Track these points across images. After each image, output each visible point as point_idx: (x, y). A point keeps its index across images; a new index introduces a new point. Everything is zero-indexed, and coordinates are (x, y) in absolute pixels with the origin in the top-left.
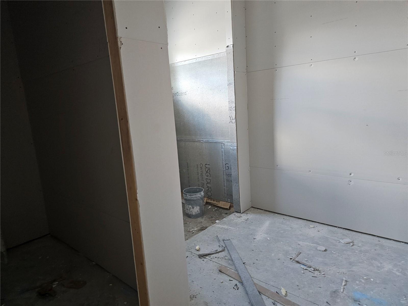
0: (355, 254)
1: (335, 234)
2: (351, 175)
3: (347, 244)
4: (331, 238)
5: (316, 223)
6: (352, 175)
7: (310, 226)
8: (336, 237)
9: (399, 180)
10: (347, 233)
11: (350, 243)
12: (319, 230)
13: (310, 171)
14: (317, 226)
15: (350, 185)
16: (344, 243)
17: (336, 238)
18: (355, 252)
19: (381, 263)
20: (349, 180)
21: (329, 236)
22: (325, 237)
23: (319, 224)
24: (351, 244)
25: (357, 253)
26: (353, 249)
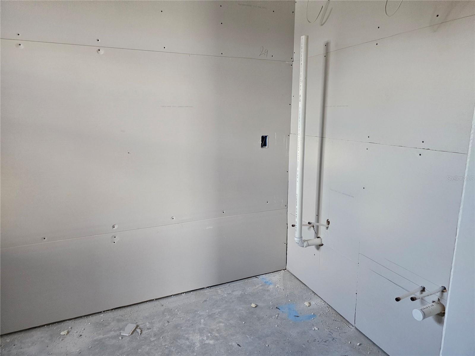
0: (153, 344)
1: (106, 326)
2: (114, 227)
3: (133, 335)
4: (106, 338)
5: (66, 322)
6: (116, 227)
7: (62, 333)
8: (111, 331)
9: (173, 219)
10: (120, 315)
11: (135, 330)
12: (80, 334)
13: (45, 239)
14: (71, 328)
15: (114, 242)
16: (129, 336)
17: (112, 333)
18: (151, 342)
19: (188, 339)
20: (112, 236)
21: (101, 336)
22: (95, 341)
23: (71, 321)
24: (139, 330)
25: (154, 341)
26: (145, 338)
